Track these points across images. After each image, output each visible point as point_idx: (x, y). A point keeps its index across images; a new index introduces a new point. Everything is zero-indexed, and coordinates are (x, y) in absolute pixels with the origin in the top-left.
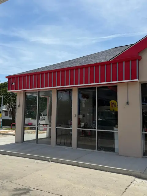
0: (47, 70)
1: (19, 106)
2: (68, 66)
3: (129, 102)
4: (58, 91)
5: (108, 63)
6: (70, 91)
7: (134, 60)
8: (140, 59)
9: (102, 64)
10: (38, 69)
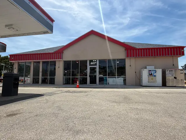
0: (29, 53)
1: (15, 68)
2: (39, 53)
3: (60, 67)
4: (34, 62)
5: (53, 53)
6: (39, 62)
7: (61, 53)
8: (63, 53)
9: (51, 53)
10: (25, 52)
